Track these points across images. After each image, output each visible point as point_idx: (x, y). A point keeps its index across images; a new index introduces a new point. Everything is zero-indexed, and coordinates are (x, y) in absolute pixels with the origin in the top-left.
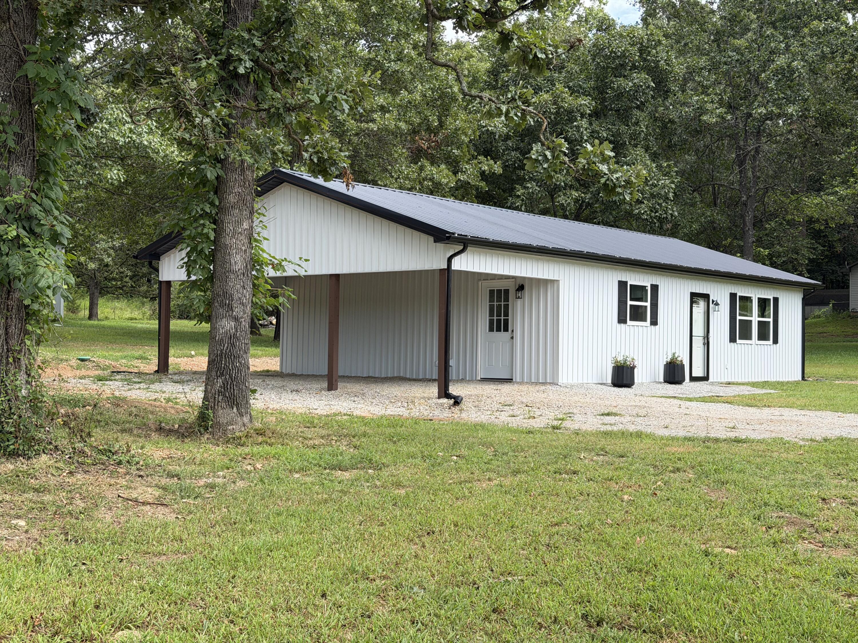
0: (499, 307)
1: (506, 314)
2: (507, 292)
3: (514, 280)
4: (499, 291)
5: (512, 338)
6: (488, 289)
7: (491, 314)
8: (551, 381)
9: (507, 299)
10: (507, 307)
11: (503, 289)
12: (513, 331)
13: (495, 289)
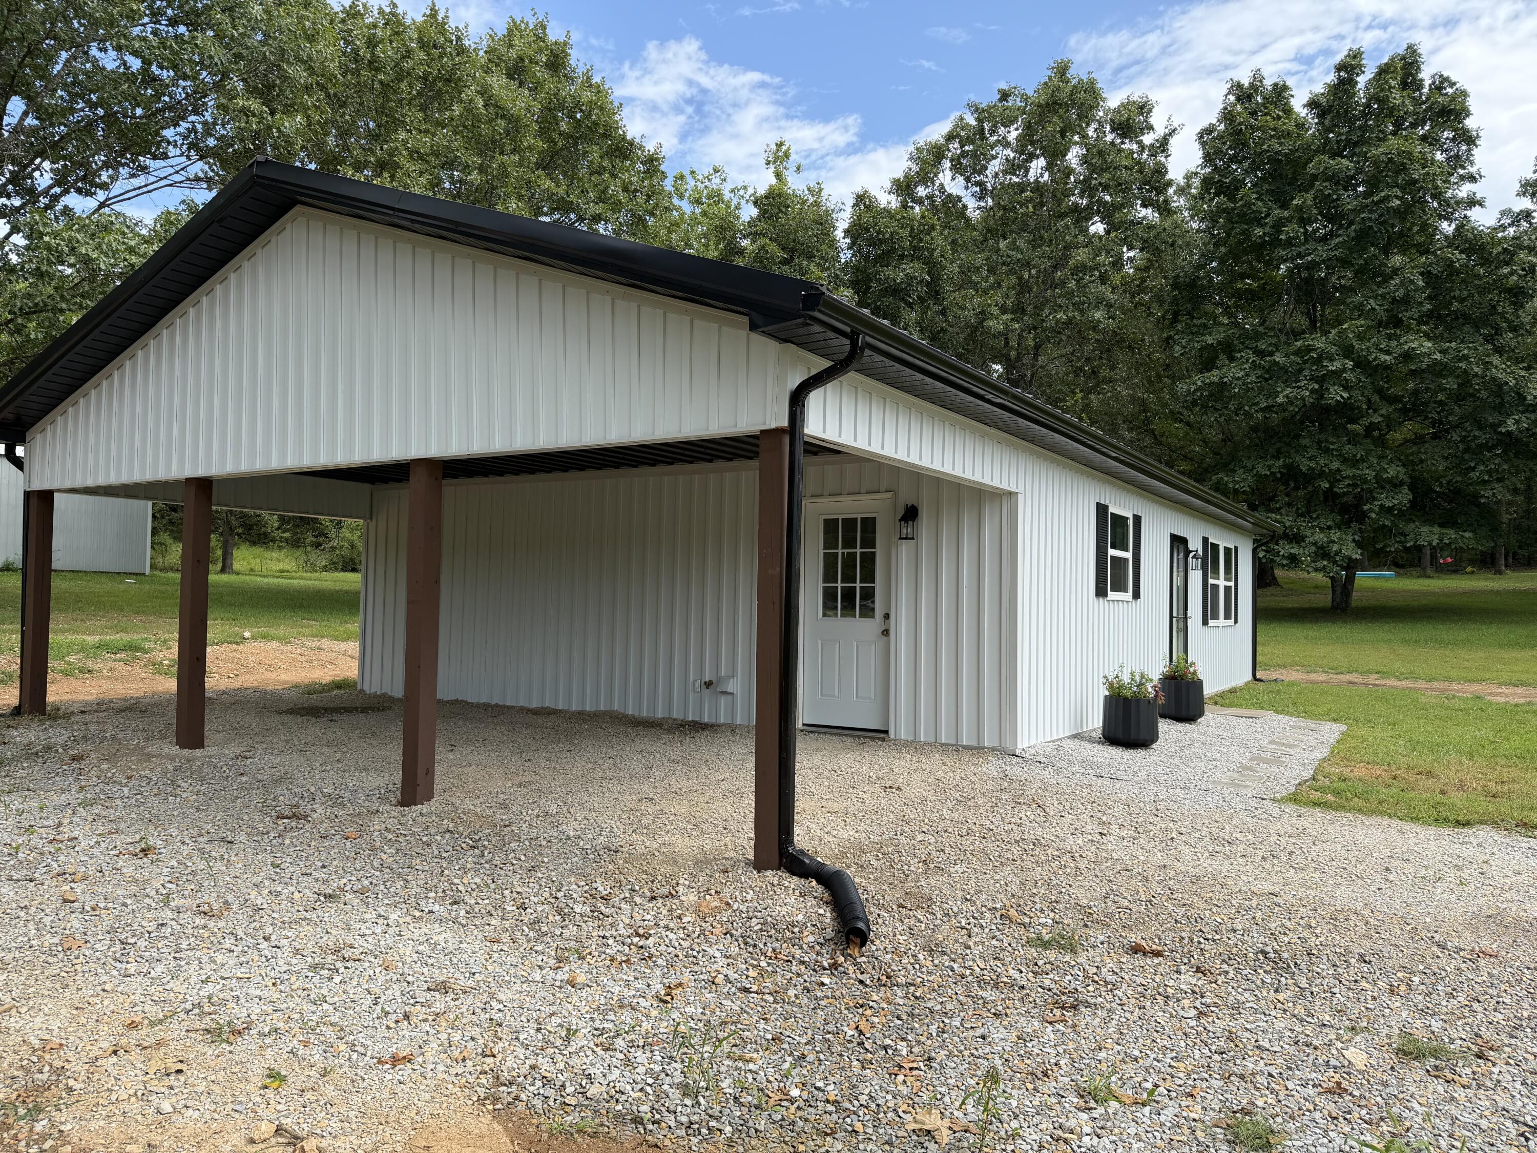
0: (850, 562)
1: (869, 576)
2: (869, 524)
3: (889, 495)
4: (850, 523)
5: (886, 632)
6: (822, 518)
7: (829, 575)
8: (996, 744)
9: (869, 541)
10: (869, 561)
11: (859, 516)
12: (887, 616)
13: (841, 517)
